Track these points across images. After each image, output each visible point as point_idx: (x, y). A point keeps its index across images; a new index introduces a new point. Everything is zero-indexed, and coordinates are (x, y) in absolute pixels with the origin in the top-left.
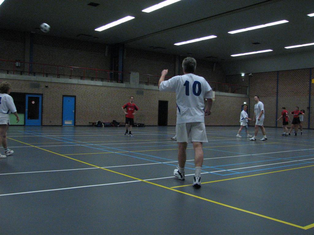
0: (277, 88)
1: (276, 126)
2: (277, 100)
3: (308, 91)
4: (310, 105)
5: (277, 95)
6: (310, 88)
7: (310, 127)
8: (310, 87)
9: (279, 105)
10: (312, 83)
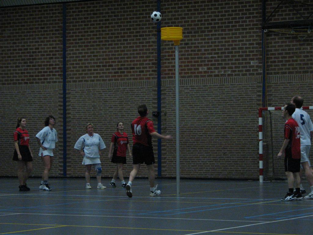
0: (64, 57)
1: (65, 173)
2: (65, 93)
3: (153, 64)
4: (159, 107)
5: (65, 78)
6: (159, 55)
7: (165, 174)
8: (159, 51)
9: (70, 107)
10: (165, 41)
